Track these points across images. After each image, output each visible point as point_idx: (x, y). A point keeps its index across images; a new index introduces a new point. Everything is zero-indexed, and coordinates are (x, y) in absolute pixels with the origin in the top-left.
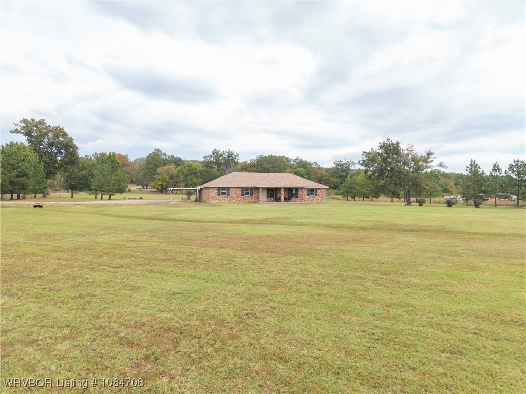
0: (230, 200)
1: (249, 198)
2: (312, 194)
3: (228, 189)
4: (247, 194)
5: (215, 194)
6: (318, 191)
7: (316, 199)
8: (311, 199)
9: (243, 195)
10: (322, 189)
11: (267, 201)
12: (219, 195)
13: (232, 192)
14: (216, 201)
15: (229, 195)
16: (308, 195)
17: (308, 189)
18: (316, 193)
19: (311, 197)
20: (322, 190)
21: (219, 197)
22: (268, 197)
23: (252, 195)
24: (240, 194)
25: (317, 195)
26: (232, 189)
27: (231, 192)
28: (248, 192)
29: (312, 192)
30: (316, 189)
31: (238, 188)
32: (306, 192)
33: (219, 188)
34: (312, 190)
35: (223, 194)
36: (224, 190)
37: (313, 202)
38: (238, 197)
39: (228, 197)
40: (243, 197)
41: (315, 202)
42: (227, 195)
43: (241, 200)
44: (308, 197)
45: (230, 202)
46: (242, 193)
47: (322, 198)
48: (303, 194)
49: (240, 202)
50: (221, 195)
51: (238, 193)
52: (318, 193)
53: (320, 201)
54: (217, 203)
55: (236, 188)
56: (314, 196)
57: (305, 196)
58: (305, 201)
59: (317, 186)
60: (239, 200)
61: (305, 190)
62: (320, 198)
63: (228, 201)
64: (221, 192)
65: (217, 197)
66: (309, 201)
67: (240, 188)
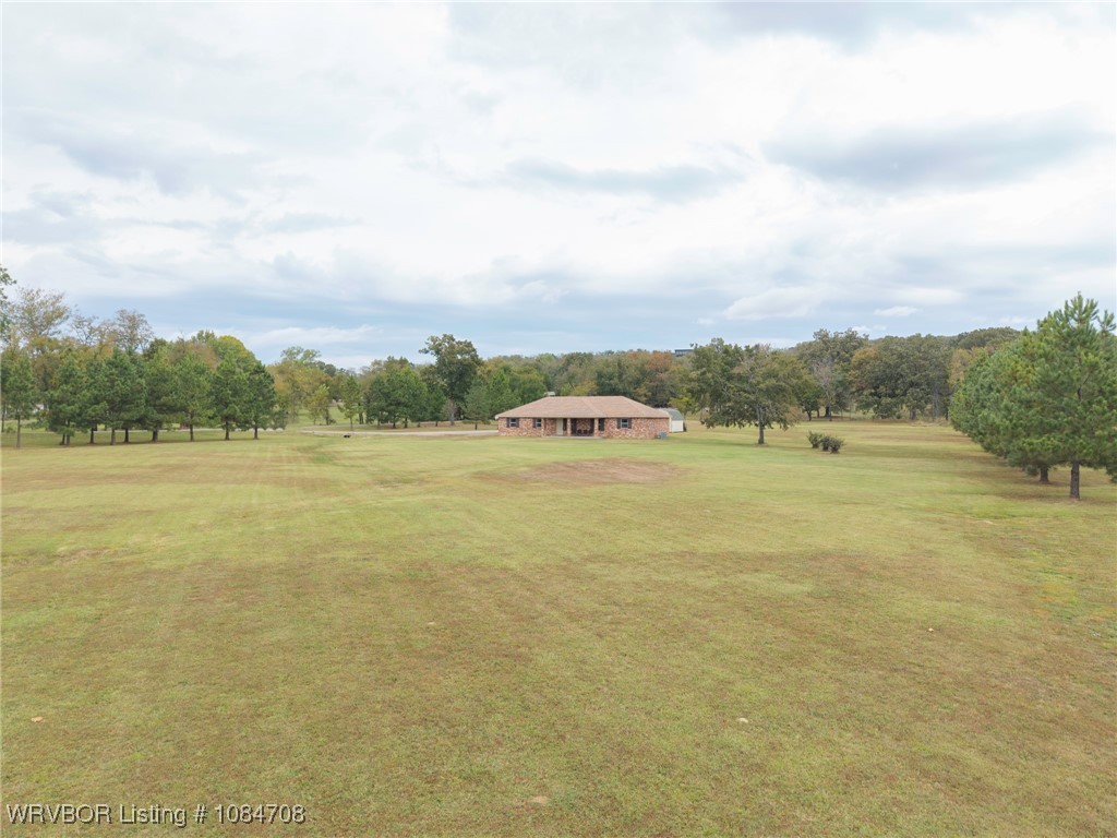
0: (520, 432)
1: (542, 431)
2: (624, 426)
3: (518, 418)
5: (505, 425)
6: (633, 421)
7: (630, 433)
8: (623, 432)
9: (534, 427)
10: (638, 418)
12: (508, 427)
13: (522, 424)
14: (505, 434)
15: (519, 427)
16: (619, 428)
17: (618, 419)
18: (630, 424)
19: (623, 430)
20: (639, 421)
22: (565, 430)
25: (631, 428)
26: (522, 419)
28: (537, 422)
29: (625, 422)
30: (630, 419)
31: (529, 418)
32: (615, 423)
33: (508, 418)
34: (625, 420)
35: (513, 425)
36: (514, 420)
37: (626, 437)
38: (529, 429)
39: (518, 429)
40: (534, 429)
41: (628, 437)
42: (517, 427)
43: (533, 433)
44: (618, 430)
45: (520, 436)
46: (533, 424)
47: (638, 432)
48: (611, 425)
49: (531, 436)
50: (510, 427)
51: (529, 425)
52: (632, 425)
53: (636, 435)
54: (506, 436)
55: (526, 418)
56: (627, 429)
57: (614, 429)
58: (614, 435)
59: (632, 414)
60: (530, 433)
61: (615, 421)
62: (636, 431)
63: (518, 434)
64: (511, 423)
65: (507, 429)
66: (620, 436)
67: (531, 417)
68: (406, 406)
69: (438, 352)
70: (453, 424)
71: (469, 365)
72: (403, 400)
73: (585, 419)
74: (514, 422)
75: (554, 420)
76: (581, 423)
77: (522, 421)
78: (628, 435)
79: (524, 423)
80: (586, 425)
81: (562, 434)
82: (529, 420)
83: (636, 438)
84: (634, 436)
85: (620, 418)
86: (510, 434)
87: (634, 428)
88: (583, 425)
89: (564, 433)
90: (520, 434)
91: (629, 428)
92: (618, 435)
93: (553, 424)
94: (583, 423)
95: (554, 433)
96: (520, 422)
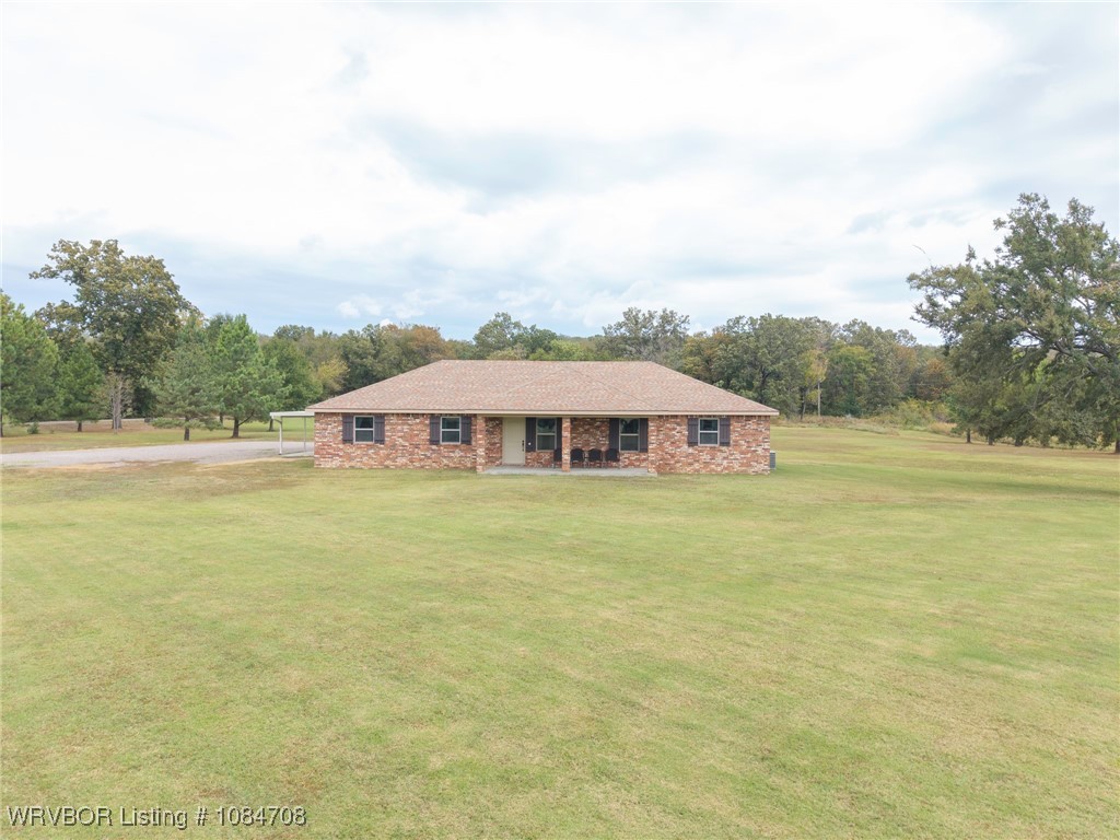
0: (387, 457)
1: (458, 453)
2: (707, 439)
3: (381, 417)
4: (452, 437)
5: (335, 437)
6: (735, 426)
7: (723, 458)
8: (705, 457)
9: (434, 441)
10: (749, 418)
11: (526, 465)
12: (347, 440)
13: (395, 432)
14: (337, 462)
15: (382, 441)
16: (691, 443)
17: (691, 421)
18: (726, 433)
19: (704, 452)
20: (752, 425)
21: (348, 449)
22: (529, 449)
23: (467, 441)
24: (426, 436)
25: (728, 444)
26: (394, 420)
27: (393, 430)
28: (453, 428)
29: (708, 429)
30: (727, 420)
31: (416, 416)
32: (681, 432)
33: (347, 417)
34: (708, 423)
35: (361, 437)
36: (365, 421)
37: (713, 470)
38: (417, 446)
39: (382, 449)
40: (434, 447)
41: (719, 469)
42: (377, 441)
43: (429, 458)
44: (691, 450)
45: (387, 467)
46: (431, 434)
47: (749, 455)
48: (668, 437)
49: (422, 467)
50: (355, 442)
51: (417, 435)
52: (733, 437)
53: (742, 465)
54: (341, 467)
55: (408, 415)
56: (717, 446)
57: (679, 447)
58: (678, 465)
59: (730, 407)
60: (421, 460)
61: (678, 424)
62: (742, 453)
63: (381, 463)
64: (355, 429)
65: (341, 446)
66: (696, 466)
67: (423, 414)
69: (79, 278)
70: (117, 427)
71: (161, 303)
73: (593, 419)
74: (366, 426)
75: (496, 422)
76: (581, 430)
77: (392, 424)
78: (719, 465)
79: (399, 431)
80: (594, 435)
81: (522, 461)
82: (418, 421)
83: (744, 474)
84: (737, 467)
85: (701, 416)
86: (353, 464)
87: (737, 444)
88: (585, 436)
89: (527, 459)
90: (387, 463)
91: (722, 444)
92: (691, 464)
93: (492, 433)
94: (587, 431)
95: (497, 459)
96: (387, 428)
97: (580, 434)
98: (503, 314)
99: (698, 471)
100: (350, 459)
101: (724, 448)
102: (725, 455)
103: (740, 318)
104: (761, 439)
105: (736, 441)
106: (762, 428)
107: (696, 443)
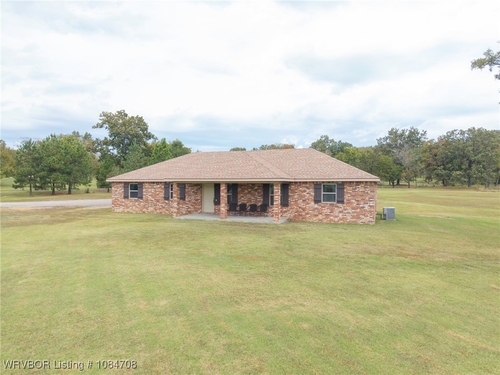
0: (144, 207)
1: (179, 205)
2: (329, 198)
3: (142, 183)
5: (121, 195)
6: (348, 189)
7: (339, 212)
8: (326, 211)
9: (167, 198)
10: (358, 183)
11: (215, 214)
12: (126, 197)
14: (121, 209)
15: (141, 198)
16: (317, 201)
17: (317, 185)
18: (341, 194)
19: (325, 207)
20: (360, 189)
21: (127, 202)
22: (217, 203)
23: (183, 198)
24: (162, 195)
25: (342, 202)
26: (147, 185)
27: (147, 192)
29: (329, 191)
30: (342, 185)
31: (158, 183)
32: (309, 193)
33: (126, 184)
34: (329, 187)
35: (132, 195)
36: (134, 186)
37: (332, 220)
38: (158, 201)
39: (141, 202)
40: (166, 201)
41: (336, 219)
42: (139, 198)
43: (164, 208)
44: (316, 206)
45: (144, 212)
46: (165, 194)
47: (358, 210)
48: (301, 197)
49: (161, 213)
50: (130, 198)
51: (158, 194)
52: (347, 197)
53: (353, 217)
54: (123, 212)
55: (154, 183)
56: (334, 203)
57: (308, 204)
58: (308, 216)
59: (345, 176)
60: (160, 209)
61: (308, 188)
62: (353, 208)
63: (141, 210)
64: (130, 191)
65: (123, 200)
66: (320, 217)
67: (161, 182)
68: (63, 173)
72: (57, 166)
73: (253, 184)
74: (135, 189)
75: (198, 187)
76: (246, 191)
77: (146, 188)
78: (336, 217)
79: (150, 192)
80: (254, 195)
81: (212, 211)
82: (158, 186)
83: (356, 224)
84: (349, 218)
85: (323, 182)
86: (128, 210)
87: (349, 202)
88: (249, 196)
89: (215, 210)
90: (144, 210)
91: (339, 202)
92: (316, 216)
93: (196, 193)
94: (249, 192)
95: (199, 209)
96: (144, 190)
97: (246, 194)
98: (325, 136)
99: (321, 220)
100: (128, 207)
101: (340, 205)
102: (341, 210)
103: (455, 130)
104: (367, 198)
105: (349, 200)
106: (368, 190)
107: (320, 201)
